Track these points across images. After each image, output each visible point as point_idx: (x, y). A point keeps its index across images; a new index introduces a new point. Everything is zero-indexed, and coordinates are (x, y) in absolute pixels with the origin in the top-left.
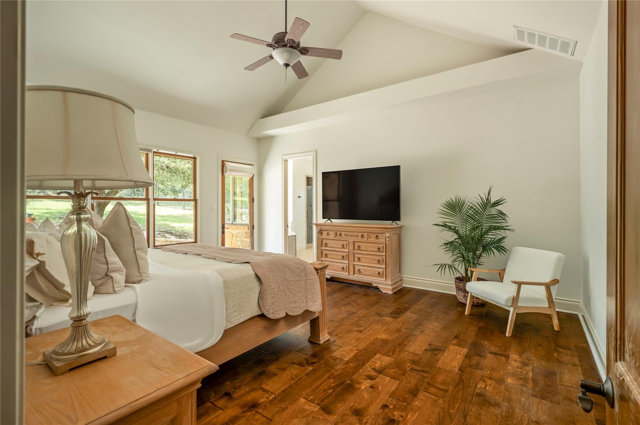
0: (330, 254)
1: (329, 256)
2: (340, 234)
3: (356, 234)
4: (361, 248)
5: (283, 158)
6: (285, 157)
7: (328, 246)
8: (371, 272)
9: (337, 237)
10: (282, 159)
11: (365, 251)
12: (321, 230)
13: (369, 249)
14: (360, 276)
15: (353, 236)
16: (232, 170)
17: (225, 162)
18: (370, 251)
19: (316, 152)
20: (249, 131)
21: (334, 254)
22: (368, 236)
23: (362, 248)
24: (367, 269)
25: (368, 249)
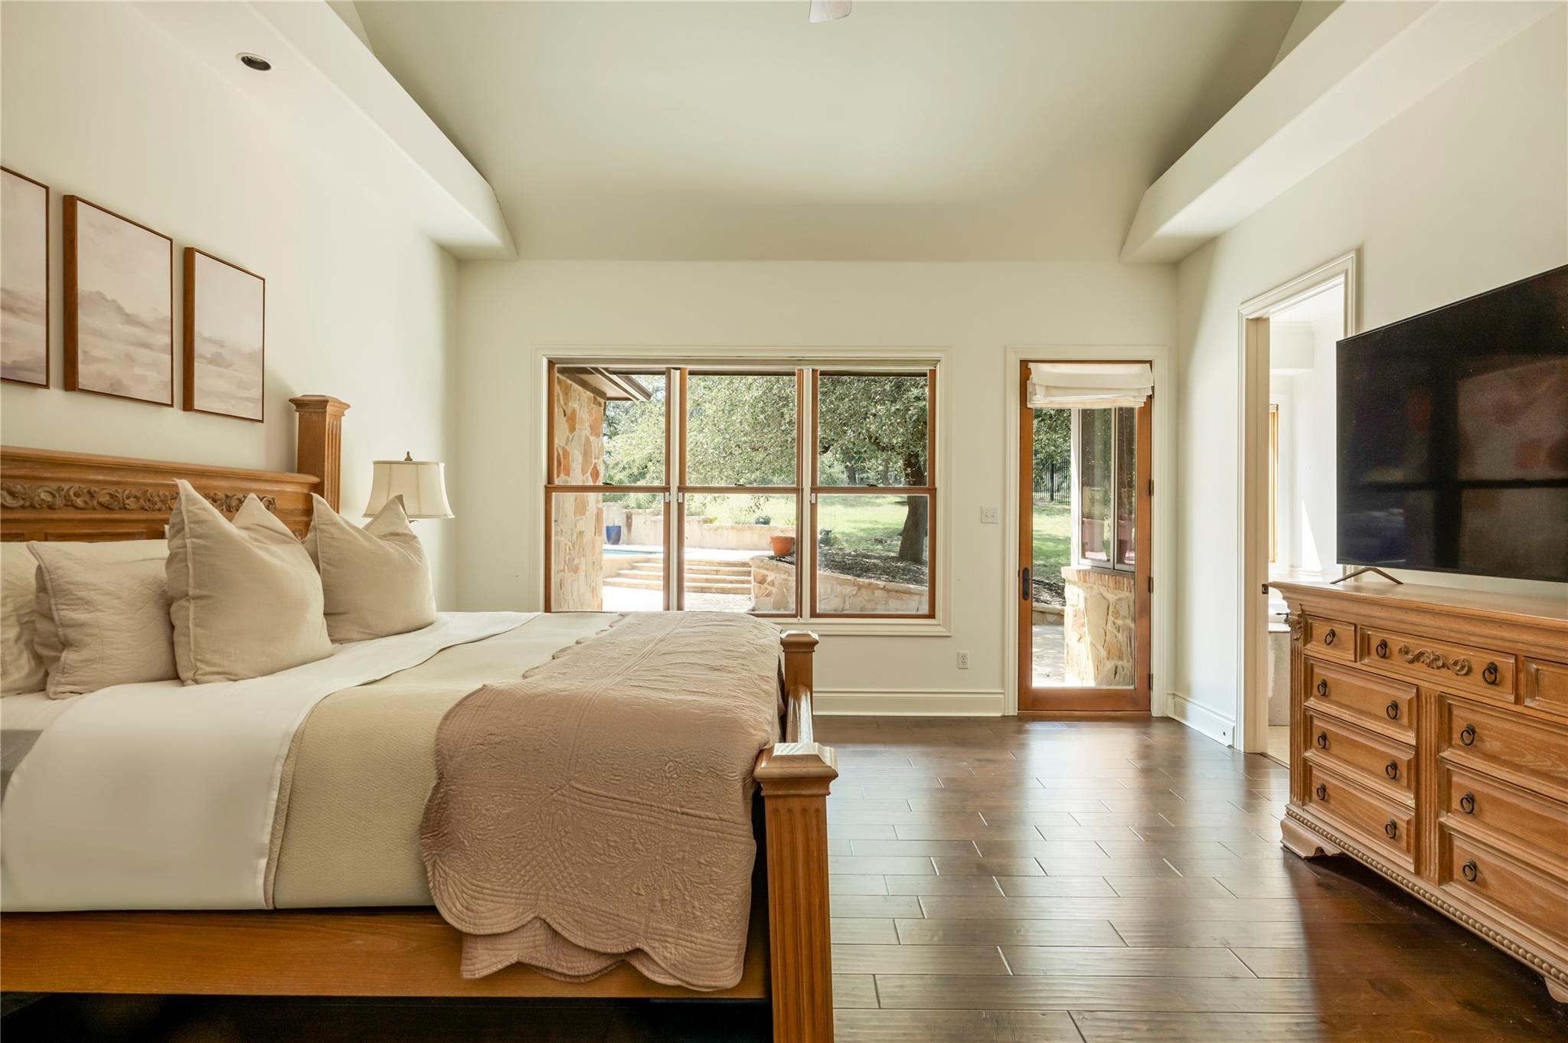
0: (1342, 740)
1: (1335, 749)
2: (1384, 644)
3: (1461, 654)
4: (1482, 740)
5: (1244, 312)
6: (1252, 311)
7: (1333, 697)
8: (1538, 901)
9: (1366, 661)
10: (1240, 315)
11: (1505, 763)
12: (1303, 615)
13: (1529, 760)
14: (1473, 903)
15: (1440, 663)
16: (1057, 388)
17: (1031, 366)
18: (1535, 773)
19: (1359, 252)
20: (1124, 242)
21: (1354, 744)
22: (1522, 676)
23: (1493, 745)
24: (1521, 879)
25: (1523, 756)
